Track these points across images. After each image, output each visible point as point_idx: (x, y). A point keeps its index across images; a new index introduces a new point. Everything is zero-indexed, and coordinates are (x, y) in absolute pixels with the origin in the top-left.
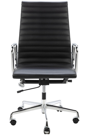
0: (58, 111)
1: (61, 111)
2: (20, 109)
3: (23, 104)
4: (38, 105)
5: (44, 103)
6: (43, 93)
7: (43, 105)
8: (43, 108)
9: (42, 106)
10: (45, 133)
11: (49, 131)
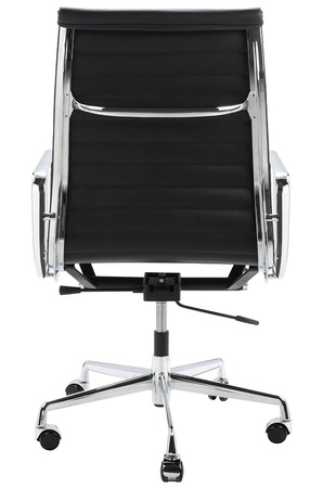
0: (214, 398)
1: (223, 399)
2: (75, 391)
3: (86, 374)
4: (139, 375)
5: (162, 368)
6: (156, 333)
7: (157, 376)
8: (158, 389)
9: (155, 378)
10: (165, 479)
11: (181, 471)
